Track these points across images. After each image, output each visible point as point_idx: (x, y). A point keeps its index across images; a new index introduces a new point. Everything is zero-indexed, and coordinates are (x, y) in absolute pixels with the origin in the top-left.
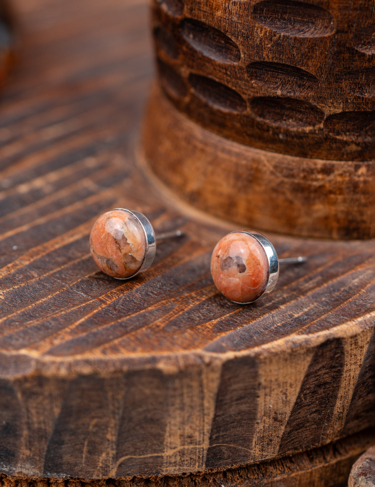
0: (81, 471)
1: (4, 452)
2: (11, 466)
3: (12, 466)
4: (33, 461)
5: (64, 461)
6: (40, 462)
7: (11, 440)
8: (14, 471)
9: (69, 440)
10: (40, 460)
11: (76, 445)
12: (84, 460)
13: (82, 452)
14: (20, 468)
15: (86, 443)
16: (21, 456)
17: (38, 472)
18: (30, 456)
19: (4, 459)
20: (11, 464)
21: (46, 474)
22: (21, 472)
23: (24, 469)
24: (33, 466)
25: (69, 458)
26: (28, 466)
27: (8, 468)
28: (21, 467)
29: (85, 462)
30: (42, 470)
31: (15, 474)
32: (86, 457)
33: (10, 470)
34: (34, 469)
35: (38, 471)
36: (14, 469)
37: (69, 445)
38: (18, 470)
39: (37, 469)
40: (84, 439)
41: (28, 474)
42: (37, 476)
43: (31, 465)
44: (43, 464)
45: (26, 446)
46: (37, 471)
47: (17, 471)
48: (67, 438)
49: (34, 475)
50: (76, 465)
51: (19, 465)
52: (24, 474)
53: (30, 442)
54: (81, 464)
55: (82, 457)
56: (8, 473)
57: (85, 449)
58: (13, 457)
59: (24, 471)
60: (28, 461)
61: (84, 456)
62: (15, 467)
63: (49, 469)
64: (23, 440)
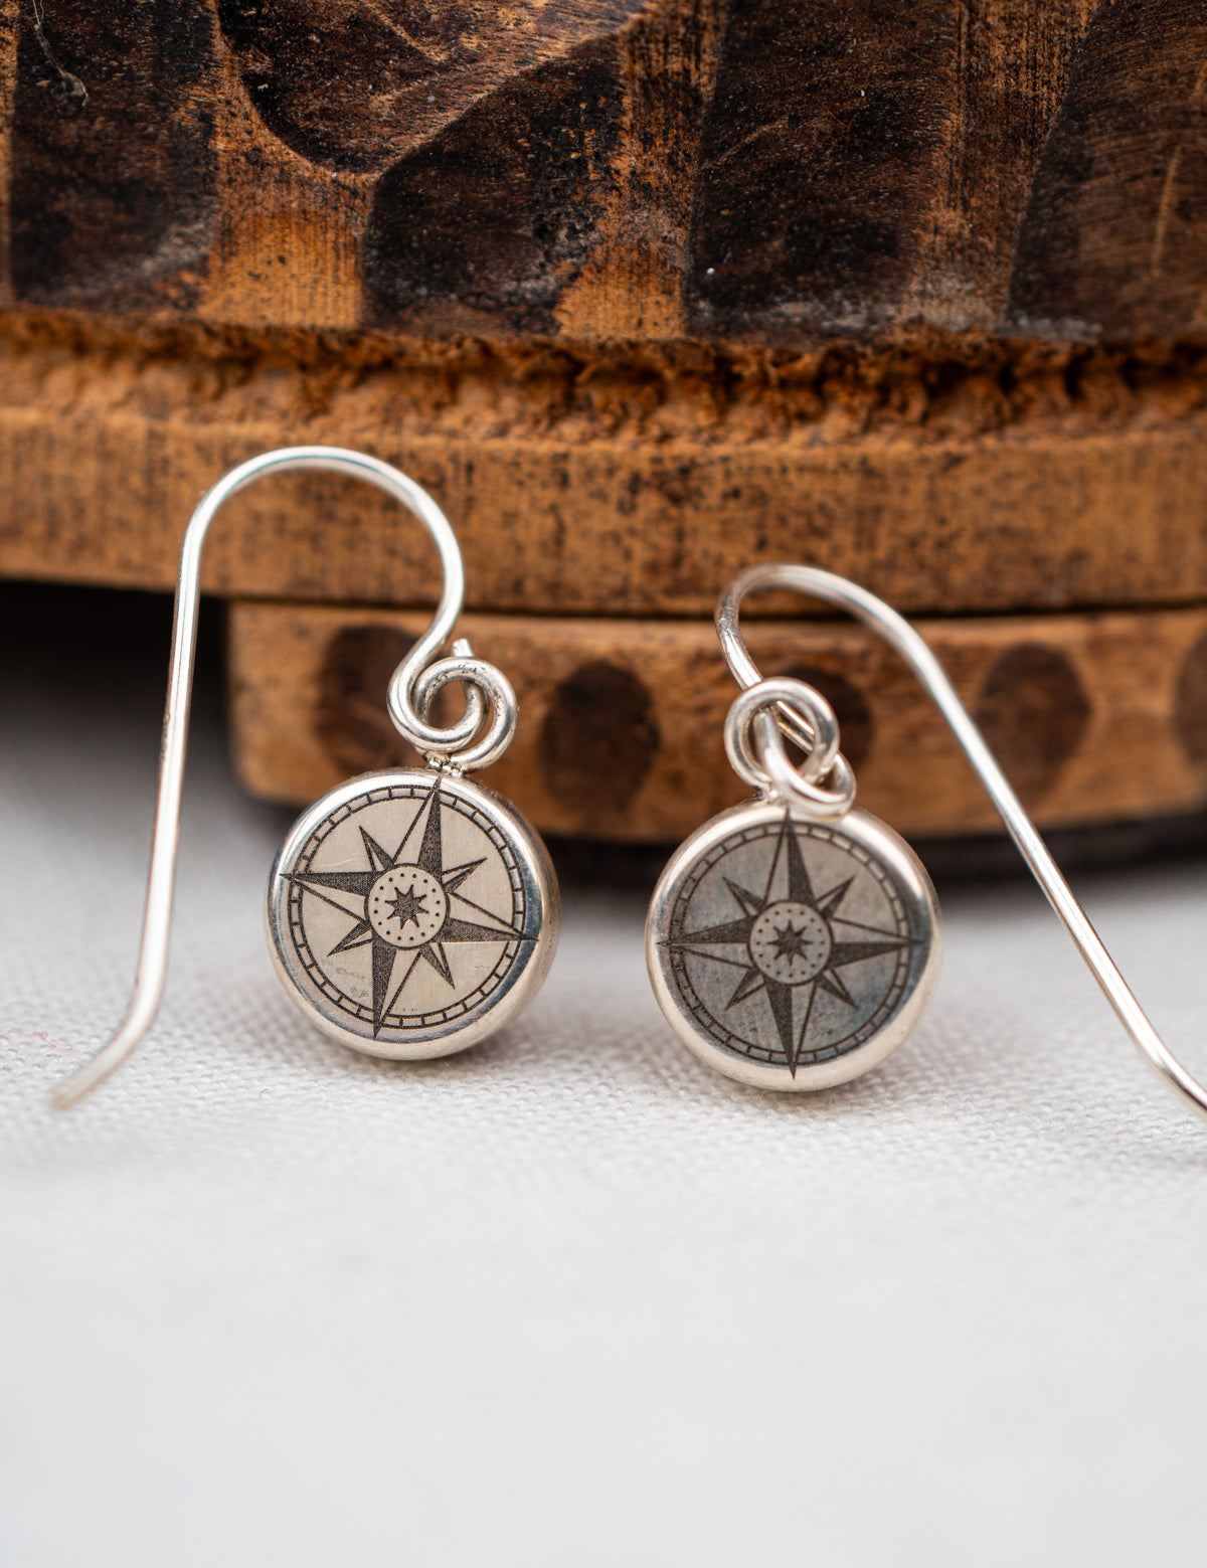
0: (1143, 301)
1: (848, 243)
2: (876, 300)
3: (883, 296)
4: (971, 261)
5: (1084, 257)
6: (999, 263)
7: (885, 176)
8: (889, 319)
9: (1112, 158)
10: (998, 252)
11: (1135, 178)
12: (1158, 250)
13: (1154, 212)
14: (916, 299)
15: (1172, 168)
16: (928, 238)
17: (988, 311)
18: (959, 236)
19: (846, 273)
20: (877, 292)
21: (1015, 320)
22: (919, 320)
23: (935, 303)
24: (969, 286)
25: (1102, 243)
26: (950, 284)
27: (864, 314)
28: (923, 294)
29: (1165, 259)
30: (1002, 302)
31: (892, 333)
32: (1171, 237)
33: (872, 320)
34: (973, 299)
35: (987, 304)
36: (891, 310)
37: (1108, 180)
38: (909, 310)
39: (983, 296)
40: (1168, 149)
41: (948, 322)
42: (982, 331)
43: (961, 281)
44: (1011, 269)
45: (952, 186)
46: (983, 309)
47: (904, 316)
48: (1102, 145)
49: (967, 330)
50: (1127, 275)
51: (915, 286)
52: (932, 328)
53: (967, 165)
54: (1147, 266)
55: (1151, 238)
56: (861, 336)
57: (1168, 197)
58: (886, 259)
59: (934, 313)
60: (952, 260)
61: (1161, 228)
62: (893, 302)
63: (1029, 298)
64: (939, 160)
